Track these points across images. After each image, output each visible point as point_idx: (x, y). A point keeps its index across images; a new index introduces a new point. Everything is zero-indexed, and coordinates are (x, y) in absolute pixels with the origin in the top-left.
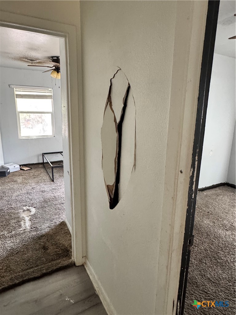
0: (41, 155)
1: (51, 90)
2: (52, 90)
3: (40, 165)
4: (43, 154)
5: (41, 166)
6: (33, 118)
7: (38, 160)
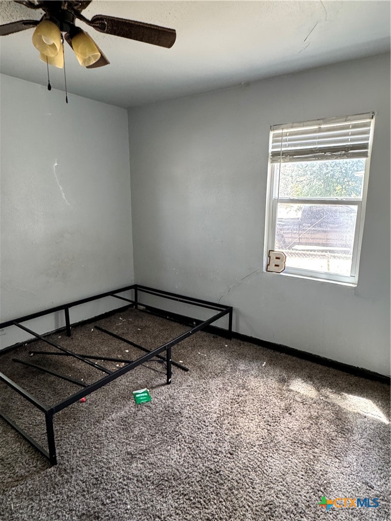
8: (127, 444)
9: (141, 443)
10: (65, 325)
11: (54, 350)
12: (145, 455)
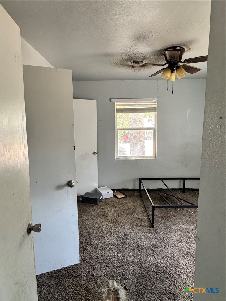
0: (137, 179)
1: (155, 101)
2: (157, 101)
3: (136, 192)
4: (141, 179)
5: (137, 194)
6: (132, 134)
7: (134, 185)
8: (182, 236)
9: (188, 239)
10: (183, 188)
11: (172, 195)
12: (187, 243)
